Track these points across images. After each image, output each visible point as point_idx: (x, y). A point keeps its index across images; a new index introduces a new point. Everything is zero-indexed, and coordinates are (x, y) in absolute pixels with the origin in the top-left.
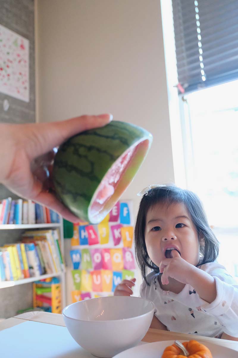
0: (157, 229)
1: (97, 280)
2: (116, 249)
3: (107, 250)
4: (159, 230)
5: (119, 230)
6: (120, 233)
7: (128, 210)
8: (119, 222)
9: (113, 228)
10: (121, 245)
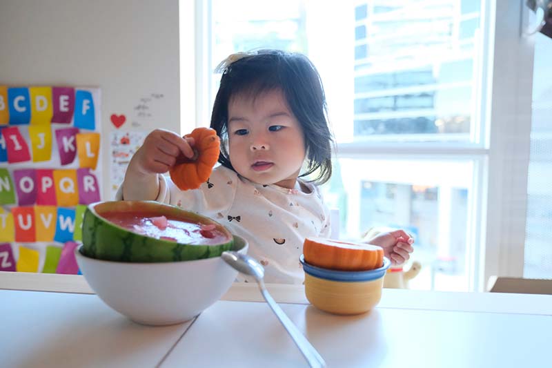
0: (242, 132)
1: (25, 222)
2: (64, 171)
3: (49, 173)
4: (246, 133)
5: (72, 139)
6: (74, 143)
7: (91, 105)
8: (71, 125)
9: (59, 133)
10: (76, 164)
